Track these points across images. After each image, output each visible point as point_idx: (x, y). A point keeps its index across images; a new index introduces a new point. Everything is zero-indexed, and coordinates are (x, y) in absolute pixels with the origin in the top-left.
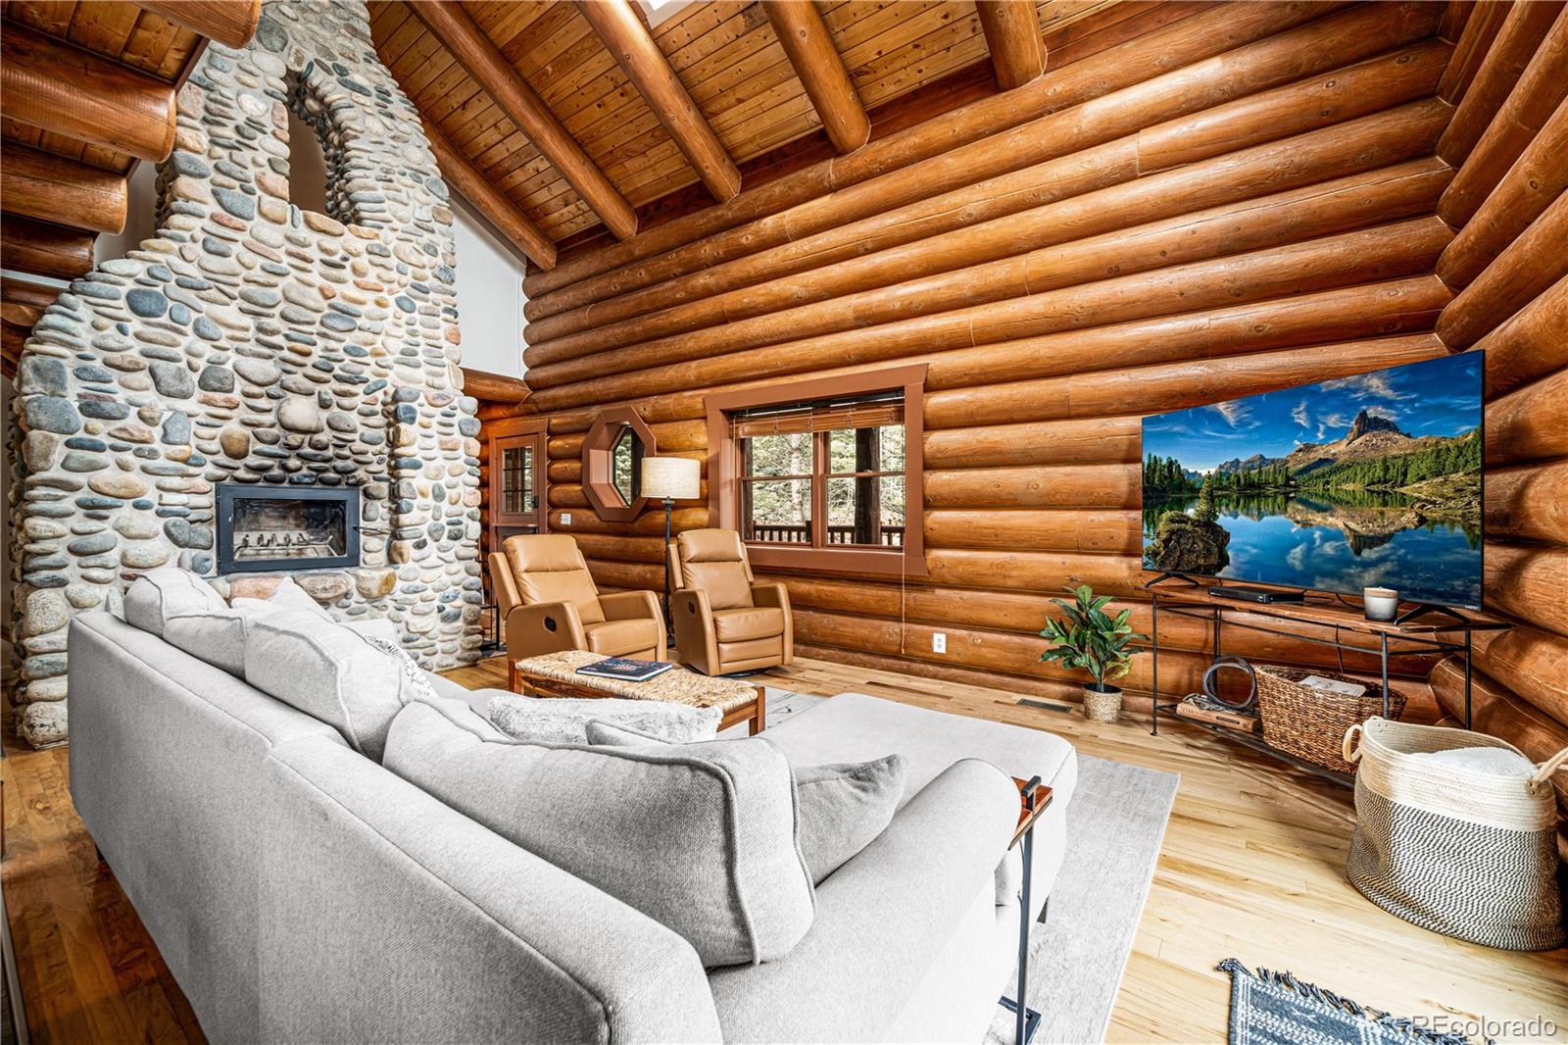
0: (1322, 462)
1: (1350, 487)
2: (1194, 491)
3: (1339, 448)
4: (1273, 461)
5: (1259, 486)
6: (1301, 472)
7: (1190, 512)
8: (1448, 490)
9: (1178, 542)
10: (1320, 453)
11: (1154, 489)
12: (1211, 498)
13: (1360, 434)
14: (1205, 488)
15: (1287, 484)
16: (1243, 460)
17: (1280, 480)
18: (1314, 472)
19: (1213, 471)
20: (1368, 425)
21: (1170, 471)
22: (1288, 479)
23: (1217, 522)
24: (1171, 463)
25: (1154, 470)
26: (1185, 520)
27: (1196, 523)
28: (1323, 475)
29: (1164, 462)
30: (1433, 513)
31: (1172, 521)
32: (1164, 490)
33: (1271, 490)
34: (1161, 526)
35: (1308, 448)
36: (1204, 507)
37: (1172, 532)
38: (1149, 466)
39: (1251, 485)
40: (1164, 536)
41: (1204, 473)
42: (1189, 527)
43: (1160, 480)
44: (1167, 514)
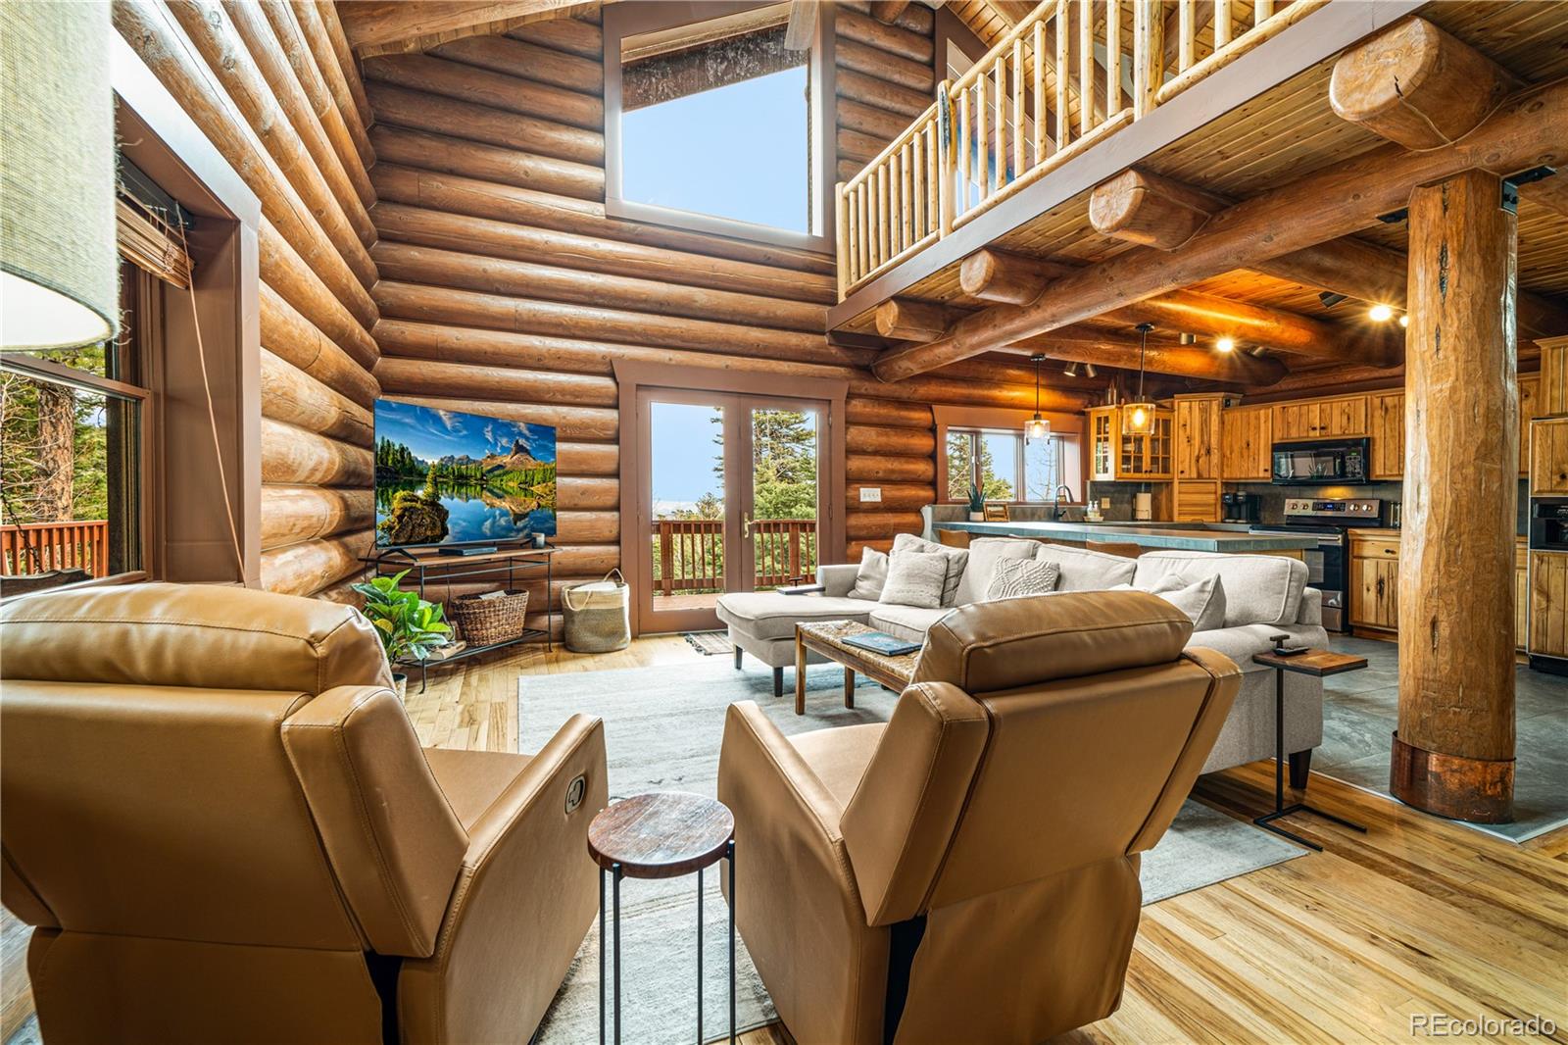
0: (500, 467)
1: (511, 484)
2: (422, 477)
3: (507, 459)
4: (474, 461)
5: (467, 477)
6: (490, 471)
7: (420, 493)
8: (547, 490)
9: (410, 518)
10: (498, 461)
11: (388, 470)
12: (435, 483)
13: (516, 453)
14: (430, 475)
15: (482, 479)
16: (457, 457)
17: (479, 476)
18: (496, 473)
19: (436, 462)
20: (520, 449)
21: (402, 456)
22: (483, 475)
23: (440, 502)
24: (403, 450)
25: (388, 453)
26: (415, 499)
27: (424, 503)
28: (499, 476)
29: (397, 447)
30: (543, 503)
31: (405, 499)
32: (397, 472)
33: (473, 482)
34: (396, 504)
35: (492, 457)
36: (430, 490)
37: (405, 509)
38: (382, 448)
39: (461, 476)
40: (398, 512)
41: (430, 462)
42: (419, 505)
43: (393, 462)
44: (400, 494)
